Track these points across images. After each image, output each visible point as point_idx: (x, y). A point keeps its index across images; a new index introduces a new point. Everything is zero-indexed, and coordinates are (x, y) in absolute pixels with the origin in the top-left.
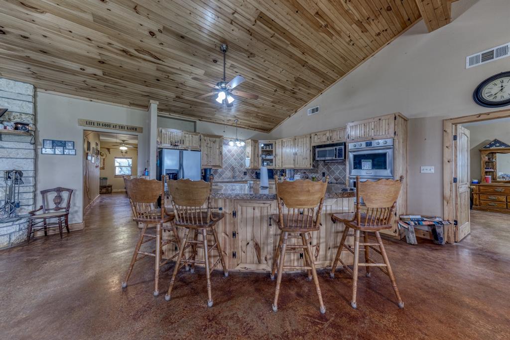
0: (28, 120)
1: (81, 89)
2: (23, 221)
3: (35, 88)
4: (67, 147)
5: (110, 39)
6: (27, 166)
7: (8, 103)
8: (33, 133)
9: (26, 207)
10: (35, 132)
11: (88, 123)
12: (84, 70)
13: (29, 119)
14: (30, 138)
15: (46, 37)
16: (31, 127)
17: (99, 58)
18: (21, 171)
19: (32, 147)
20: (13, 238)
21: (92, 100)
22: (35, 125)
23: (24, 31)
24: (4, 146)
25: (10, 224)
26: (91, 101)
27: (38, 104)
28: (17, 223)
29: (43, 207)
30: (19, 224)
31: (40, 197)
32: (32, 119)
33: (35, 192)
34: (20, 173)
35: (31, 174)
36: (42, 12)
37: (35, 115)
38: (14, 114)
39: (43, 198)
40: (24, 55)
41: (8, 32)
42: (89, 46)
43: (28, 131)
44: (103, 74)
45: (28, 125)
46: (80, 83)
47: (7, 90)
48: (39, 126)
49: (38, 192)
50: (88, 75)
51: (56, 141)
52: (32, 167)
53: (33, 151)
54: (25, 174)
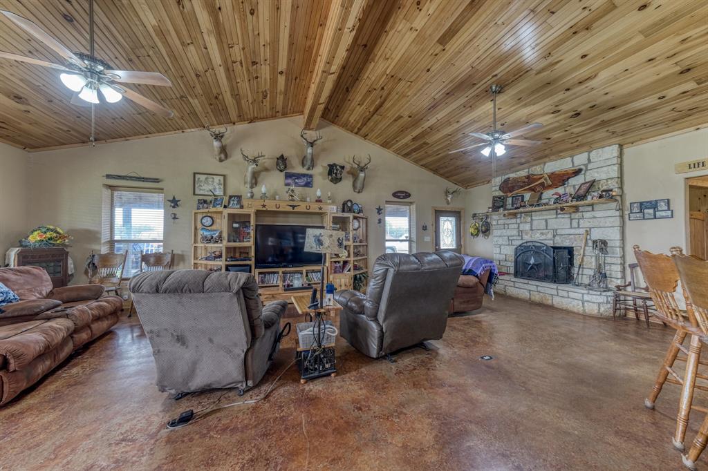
0: (613, 185)
1: (674, 121)
2: (609, 293)
3: (621, 146)
4: (660, 209)
5: (681, 34)
6: (613, 236)
7: (598, 173)
8: (618, 198)
9: (615, 280)
10: (621, 196)
11: (692, 166)
12: (664, 97)
13: (615, 184)
14: (615, 204)
15: (607, 94)
16: (616, 192)
17: (678, 69)
18: (605, 241)
19: (617, 213)
20: (602, 309)
21: (699, 126)
22: (621, 188)
23: (589, 102)
24: (597, 216)
25: (599, 293)
26: (698, 129)
27: (625, 164)
28: (604, 294)
29: (632, 284)
30: (607, 296)
31: (628, 271)
32: (617, 183)
33: (623, 264)
34: (604, 243)
35: (618, 244)
36: (595, 76)
37: (621, 177)
38: (602, 182)
39: (632, 273)
40: (598, 122)
41: (581, 111)
42: (655, 66)
43: (611, 198)
44: (698, 84)
45: (611, 190)
46: (670, 114)
47: (597, 160)
48: (625, 188)
49: (627, 265)
50: (675, 98)
51: (644, 202)
52: (618, 237)
53: (618, 218)
54: (610, 244)
